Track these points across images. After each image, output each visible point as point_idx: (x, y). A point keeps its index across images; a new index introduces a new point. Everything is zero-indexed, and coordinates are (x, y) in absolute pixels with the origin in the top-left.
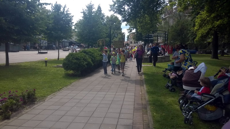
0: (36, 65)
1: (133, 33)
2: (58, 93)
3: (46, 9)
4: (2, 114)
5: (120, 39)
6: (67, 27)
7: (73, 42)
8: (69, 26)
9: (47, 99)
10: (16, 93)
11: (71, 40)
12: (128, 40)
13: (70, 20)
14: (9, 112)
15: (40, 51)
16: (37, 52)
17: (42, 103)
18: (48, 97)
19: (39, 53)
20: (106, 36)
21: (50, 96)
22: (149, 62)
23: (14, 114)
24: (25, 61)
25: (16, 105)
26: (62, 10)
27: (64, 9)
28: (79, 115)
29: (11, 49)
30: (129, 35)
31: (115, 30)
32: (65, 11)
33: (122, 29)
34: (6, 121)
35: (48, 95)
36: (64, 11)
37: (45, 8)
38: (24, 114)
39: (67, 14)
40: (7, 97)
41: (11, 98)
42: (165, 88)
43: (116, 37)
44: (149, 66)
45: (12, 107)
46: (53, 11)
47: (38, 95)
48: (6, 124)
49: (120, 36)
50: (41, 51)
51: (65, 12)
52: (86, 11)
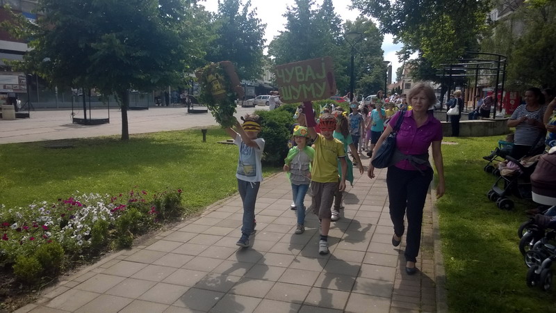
0: (184, 138)
1: (413, 62)
2: (228, 201)
3: (205, 10)
4: (117, 238)
5: (377, 77)
6: (252, 51)
7: (266, 86)
8: (255, 47)
9: (206, 212)
10: (144, 197)
11: (260, 81)
12: (399, 80)
13: (259, 35)
14: (129, 235)
15: (191, 108)
16: (186, 109)
17: (194, 219)
18: (208, 208)
19: (190, 112)
20: (342, 71)
21: (211, 206)
22: (452, 133)
23: (139, 238)
24: (161, 130)
25: (142, 220)
26: (240, 11)
27: (245, 9)
28: (272, 250)
29: (131, 104)
30: (403, 66)
31: (366, 55)
32: (248, 13)
33: (383, 52)
34: (123, 252)
35: (207, 204)
36: (245, 14)
37: (204, 7)
38: (158, 240)
39: (252, 20)
40: (125, 203)
41: (134, 206)
42: (487, 200)
43: (370, 74)
44: (450, 144)
45: (135, 223)
46: (222, 14)
47: (186, 202)
48: (123, 258)
49: (377, 70)
50: (195, 108)
51: (247, 16)
52: (294, 12)
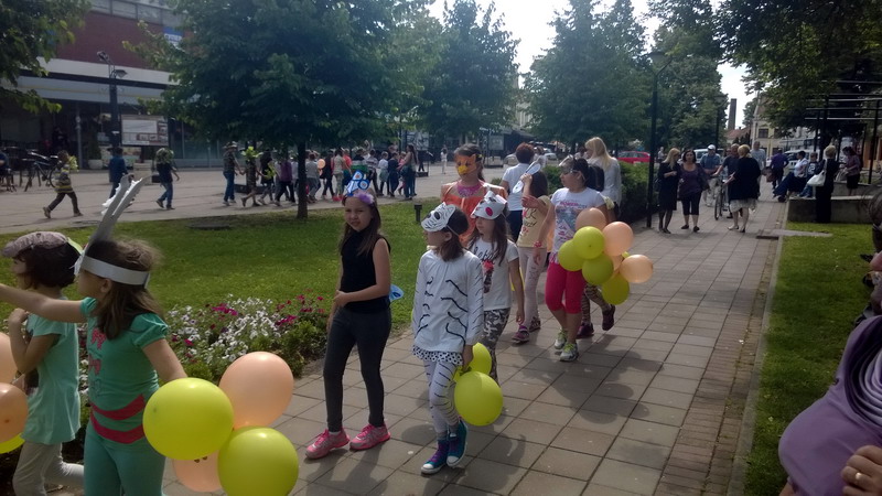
1: (770, 93)
7: (522, 133)
10: (321, 305)
11: (514, 126)
13: (508, 57)
20: (643, 112)
23: (313, 364)
26: (479, 20)
27: (487, 18)
30: (755, 100)
31: (689, 83)
32: (491, 23)
36: (486, 26)
39: (498, 34)
40: (296, 313)
41: (307, 319)
43: (696, 113)
45: (307, 343)
46: (450, 26)
51: (490, 28)
52: (566, 17)
